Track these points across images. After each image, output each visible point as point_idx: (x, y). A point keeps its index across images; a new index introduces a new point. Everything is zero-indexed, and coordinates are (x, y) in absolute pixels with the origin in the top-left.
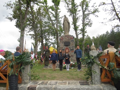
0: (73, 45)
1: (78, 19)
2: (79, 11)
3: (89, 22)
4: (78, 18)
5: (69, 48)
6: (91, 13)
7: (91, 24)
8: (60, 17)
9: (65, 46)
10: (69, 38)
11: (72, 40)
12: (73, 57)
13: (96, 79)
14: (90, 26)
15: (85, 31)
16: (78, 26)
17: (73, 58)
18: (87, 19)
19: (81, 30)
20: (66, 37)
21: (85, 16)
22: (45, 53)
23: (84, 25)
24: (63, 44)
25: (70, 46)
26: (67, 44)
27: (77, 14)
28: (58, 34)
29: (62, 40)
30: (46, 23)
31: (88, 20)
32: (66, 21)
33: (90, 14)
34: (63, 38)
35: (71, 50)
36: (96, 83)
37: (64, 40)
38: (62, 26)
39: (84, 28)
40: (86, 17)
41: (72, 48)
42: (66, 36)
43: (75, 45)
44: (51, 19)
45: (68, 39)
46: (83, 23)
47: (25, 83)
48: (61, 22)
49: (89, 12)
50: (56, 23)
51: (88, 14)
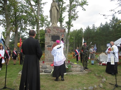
3: (75, 15)
6: (79, 5)
7: (77, 17)
8: (42, 2)
9: (52, 42)
11: (62, 33)
14: (75, 20)
15: (71, 24)
18: (73, 11)
19: (67, 23)
20: (55, 29)
24: (50, 39)
29: (49, 32)
31: (74, 13)
32: (55, 7)
34: (50, 30)
37: (52, 33)
39: (70, 20)
44: (30, 3)
45: (57, 31)
46: (69, 15)
48: (42, 9)
51: (75, 6)
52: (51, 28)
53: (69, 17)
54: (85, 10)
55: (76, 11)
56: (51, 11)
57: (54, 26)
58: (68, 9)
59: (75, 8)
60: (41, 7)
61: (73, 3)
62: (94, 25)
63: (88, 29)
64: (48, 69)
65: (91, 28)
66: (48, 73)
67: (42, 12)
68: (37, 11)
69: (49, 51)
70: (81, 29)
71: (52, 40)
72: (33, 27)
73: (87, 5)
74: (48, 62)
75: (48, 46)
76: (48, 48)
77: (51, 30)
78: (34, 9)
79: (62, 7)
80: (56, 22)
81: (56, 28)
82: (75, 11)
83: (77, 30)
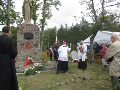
0: (37, 39)
1: (39, 7)
3: (49, 13)
5: (32, 42)
7: (51, 16)
9: (25, 40)
11: (36, 31)
12: (37, 55)
14: (49, 18)
16: (37, 15)
17: (36, 57)
18: (47, 9)
19: (41, 20)
20: (28, 27)
24: (23, 36)
25: (32, 40)
29: (21, 29)
31: (48, 11)
32: (28, 4)
33: (52, 4)
34: (22, 27)
35: (34, 45)
39: (44, 18)
41: (36, 42)
42: (28, 25)
43: (39, 39)
45: (30, 29)
46: (43, 13)
48: (14, 4)
49: (50, 2)
51: (49, 5)
52: (24, 25)
53: (43, 15)
54: (58, 10)
56: (23, 7)
57: (28, 23)
58: (42, 7)
59: (49, 7)
60: (11, 1)
61: (47, 2)
62: (67, 24)
63: (61, 28)
64: (20, 69)
65: (64, 28)
66: (21, 73)
67: (13, 7)
68: (7, 5)
69: (22, 50)
70: (55, 28)
71: (25, 38)
72: (2, 23)
73: (61, 5)
74: (21, 61)
75: (20, 45)
76: (20, 47)
77: (24, 27)
78: (3, 3)
79: (35, 4)
80: (30, 19)
81: (30, 26)
82: (49, 9)
83: (50, 29)
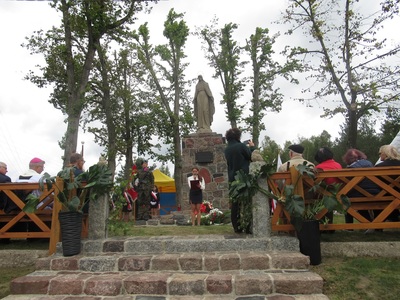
0: (221, 162)
2: (243, 63)
4: (239, 84)
5: (211, 169)
6: (279, 72)
7: (279, 103)
9: (197, 165)
10: (212, 143)
11: (218, 146)
12: (221, 195)
13: (261, 224)
14: (277, 110)
15: (261, 123)
16: (240, 108)
18: (265, 88)
19: (248, 120)
20: (203, 139)
21: (260, 80)
22: (140, 183)
23: (258, 105)
24: (193, 159)
25: (211, 165)
26: (203, 158)
27: (239, 73)
28: (178, 129)
29: (189, 146)
30: (142, 95)
31: (269, 92)
32: (203, 93)
34: (192, 141)
35: (215, 176)
36: (261, 233)
37: (197, 147)
38: (192, 106)
40: (264, 82)
41: (219, 169)
42: (201, 135)
44: (158, 85)
45: (206, 143)
46: (255, 100)
47: (96, 237)
49: (272, 69)
50: (174, 97)
51: (271, 75)
54: (297, 82)
55: (274, 88)
59: (271, 81)
60: (183, 90)
77: (195, 141)
79: (232, 83)
81: (206, 136)
82: (270, 87)
